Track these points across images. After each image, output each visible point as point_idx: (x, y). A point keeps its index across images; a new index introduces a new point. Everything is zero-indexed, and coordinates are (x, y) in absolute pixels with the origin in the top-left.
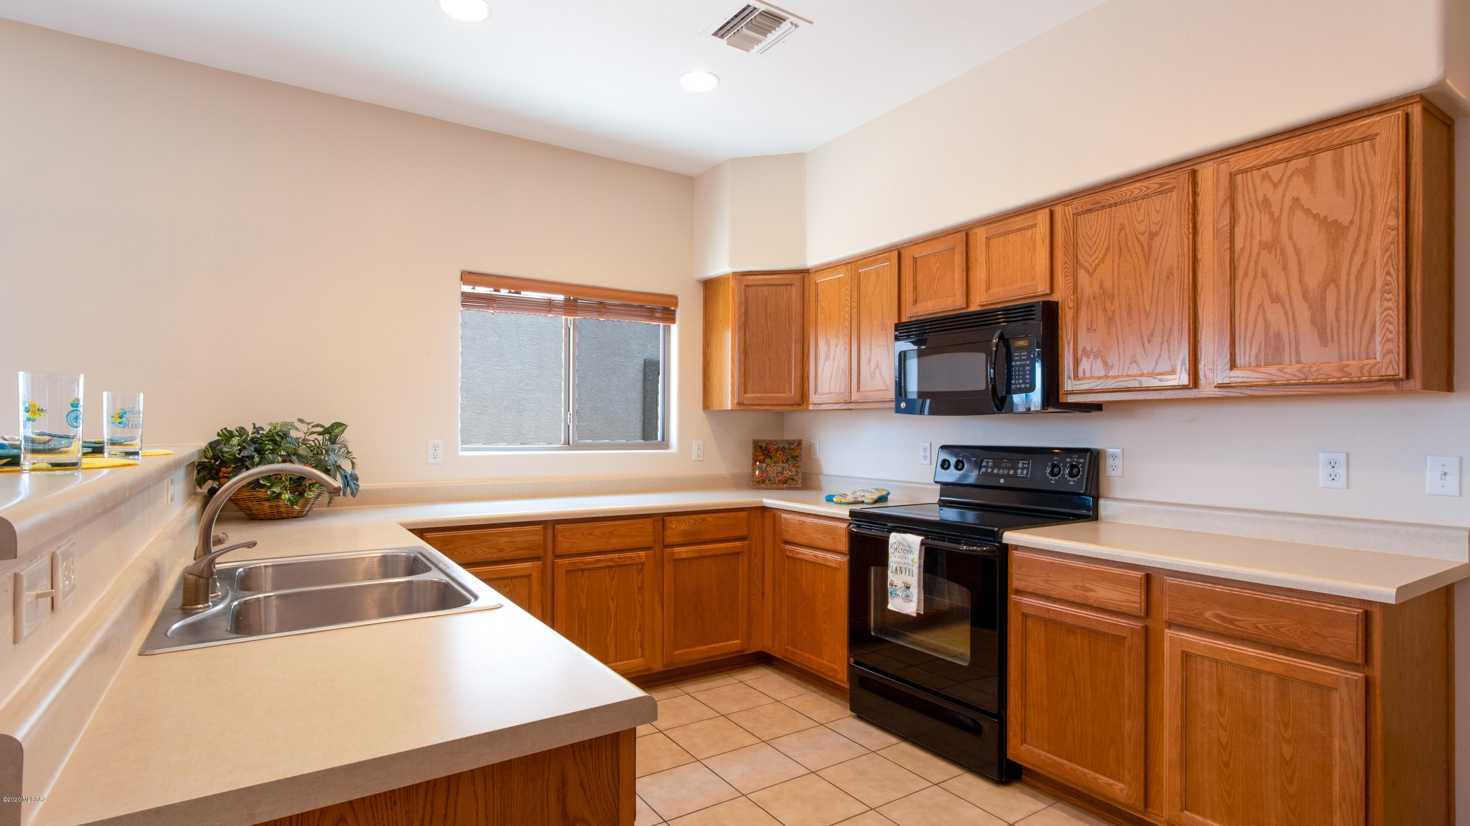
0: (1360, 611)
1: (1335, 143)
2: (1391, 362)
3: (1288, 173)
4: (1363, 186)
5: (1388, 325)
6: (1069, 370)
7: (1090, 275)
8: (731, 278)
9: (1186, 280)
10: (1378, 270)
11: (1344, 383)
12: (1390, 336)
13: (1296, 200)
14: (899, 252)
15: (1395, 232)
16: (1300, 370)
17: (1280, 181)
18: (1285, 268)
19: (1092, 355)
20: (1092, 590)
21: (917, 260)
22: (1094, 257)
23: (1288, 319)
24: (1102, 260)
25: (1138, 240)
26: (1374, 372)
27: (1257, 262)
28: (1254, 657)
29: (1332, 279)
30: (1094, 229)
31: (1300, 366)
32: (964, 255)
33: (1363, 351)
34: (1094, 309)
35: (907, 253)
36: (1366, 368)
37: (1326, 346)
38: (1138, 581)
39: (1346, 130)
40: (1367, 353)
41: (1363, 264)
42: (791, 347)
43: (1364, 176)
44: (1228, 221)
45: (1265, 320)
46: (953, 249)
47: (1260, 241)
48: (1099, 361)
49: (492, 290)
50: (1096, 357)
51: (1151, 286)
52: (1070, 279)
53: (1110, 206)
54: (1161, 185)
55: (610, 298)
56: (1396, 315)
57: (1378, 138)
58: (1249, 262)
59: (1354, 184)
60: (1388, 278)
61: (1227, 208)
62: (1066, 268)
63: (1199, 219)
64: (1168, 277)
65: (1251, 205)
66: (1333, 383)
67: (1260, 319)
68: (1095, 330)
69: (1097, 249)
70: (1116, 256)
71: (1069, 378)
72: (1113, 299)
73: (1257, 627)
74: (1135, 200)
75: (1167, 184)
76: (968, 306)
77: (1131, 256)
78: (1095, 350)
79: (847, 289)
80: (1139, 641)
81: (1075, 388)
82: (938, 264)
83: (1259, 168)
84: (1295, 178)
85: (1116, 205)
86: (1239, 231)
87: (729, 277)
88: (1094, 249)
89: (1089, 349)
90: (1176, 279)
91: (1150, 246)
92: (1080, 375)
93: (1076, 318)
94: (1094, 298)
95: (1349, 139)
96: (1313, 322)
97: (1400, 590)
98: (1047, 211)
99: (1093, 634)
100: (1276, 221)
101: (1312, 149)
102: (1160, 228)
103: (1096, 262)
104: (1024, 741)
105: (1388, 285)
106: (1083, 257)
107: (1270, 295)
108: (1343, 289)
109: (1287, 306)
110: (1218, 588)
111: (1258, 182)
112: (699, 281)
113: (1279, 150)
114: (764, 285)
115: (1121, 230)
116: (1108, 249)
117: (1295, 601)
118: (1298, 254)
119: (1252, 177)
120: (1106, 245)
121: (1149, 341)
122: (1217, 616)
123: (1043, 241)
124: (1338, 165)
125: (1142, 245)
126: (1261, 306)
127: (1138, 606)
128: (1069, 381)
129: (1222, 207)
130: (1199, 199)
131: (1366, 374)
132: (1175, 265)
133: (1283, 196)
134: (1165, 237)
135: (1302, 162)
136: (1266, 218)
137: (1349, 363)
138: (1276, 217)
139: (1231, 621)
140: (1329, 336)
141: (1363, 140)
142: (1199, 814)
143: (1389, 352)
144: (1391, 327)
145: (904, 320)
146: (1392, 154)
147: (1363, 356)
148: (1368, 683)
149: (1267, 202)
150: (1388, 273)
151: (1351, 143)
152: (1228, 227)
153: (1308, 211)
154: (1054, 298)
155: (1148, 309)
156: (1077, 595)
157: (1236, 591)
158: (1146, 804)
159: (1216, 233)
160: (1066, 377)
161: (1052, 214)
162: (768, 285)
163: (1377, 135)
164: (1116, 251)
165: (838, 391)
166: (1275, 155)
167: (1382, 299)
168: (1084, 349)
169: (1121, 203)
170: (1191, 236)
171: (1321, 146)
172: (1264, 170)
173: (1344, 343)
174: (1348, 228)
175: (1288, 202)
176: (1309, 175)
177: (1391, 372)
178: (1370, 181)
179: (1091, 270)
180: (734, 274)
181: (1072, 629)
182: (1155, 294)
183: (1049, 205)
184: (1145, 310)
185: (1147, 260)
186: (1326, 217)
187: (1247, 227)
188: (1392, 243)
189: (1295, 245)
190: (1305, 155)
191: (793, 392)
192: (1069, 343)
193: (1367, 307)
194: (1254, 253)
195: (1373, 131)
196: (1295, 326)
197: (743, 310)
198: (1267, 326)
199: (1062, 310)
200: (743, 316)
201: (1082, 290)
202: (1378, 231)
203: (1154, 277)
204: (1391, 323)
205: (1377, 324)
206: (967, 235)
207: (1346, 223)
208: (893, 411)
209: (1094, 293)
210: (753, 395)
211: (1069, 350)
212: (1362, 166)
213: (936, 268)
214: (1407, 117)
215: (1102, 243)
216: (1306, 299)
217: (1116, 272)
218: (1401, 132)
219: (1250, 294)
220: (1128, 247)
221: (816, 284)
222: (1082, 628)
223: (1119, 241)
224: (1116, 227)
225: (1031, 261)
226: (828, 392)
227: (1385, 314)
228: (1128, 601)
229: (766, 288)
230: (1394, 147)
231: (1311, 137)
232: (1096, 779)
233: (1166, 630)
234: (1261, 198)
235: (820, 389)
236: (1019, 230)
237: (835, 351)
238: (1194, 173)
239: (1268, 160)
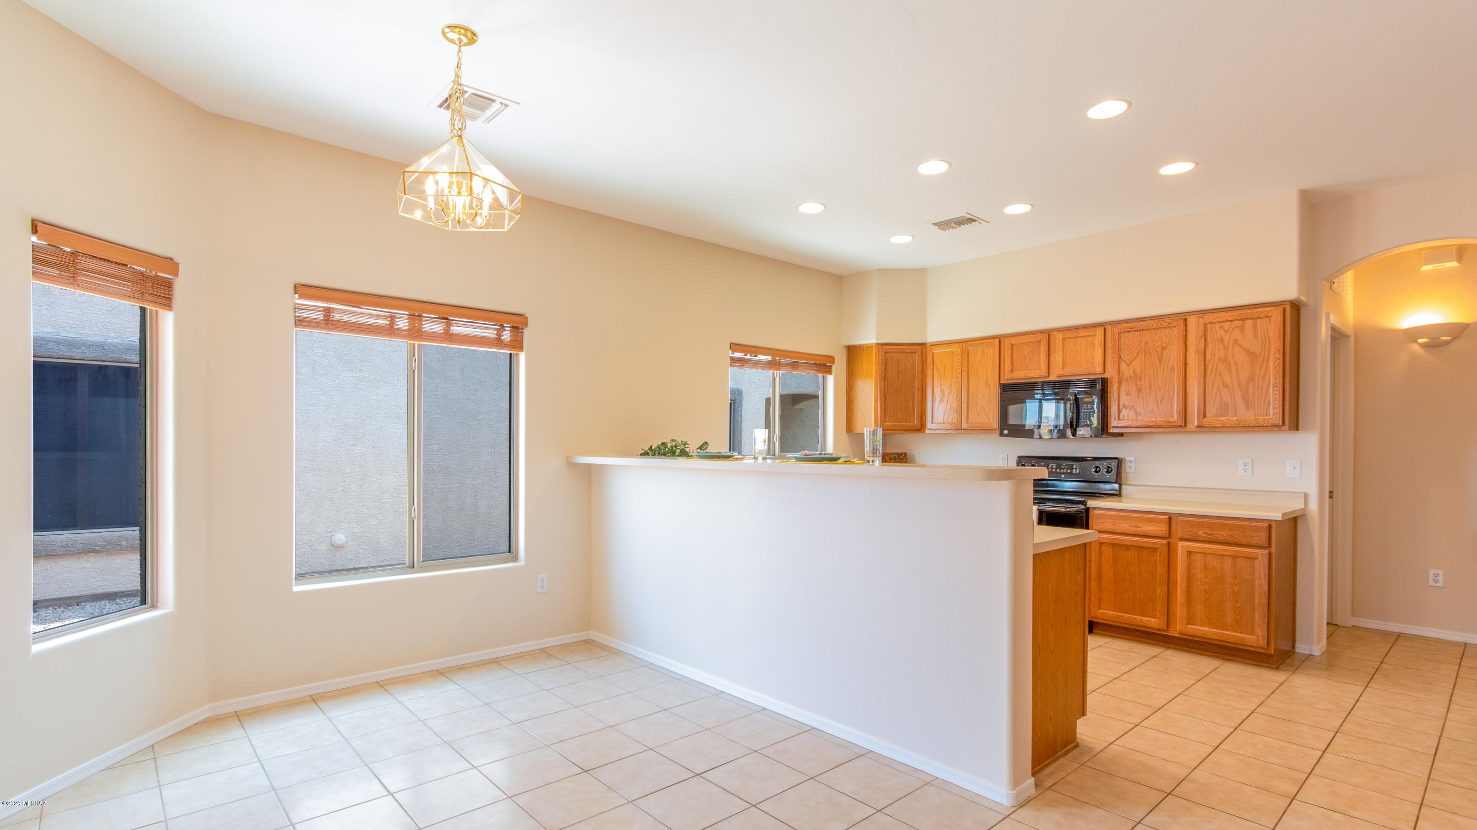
0: (1267, 524)
1: (1254, 316)
2: (1276, 418)
3: (1232, 327)
4: (1266, 338)
5: (1275, 401)
6: (1115, 415)
7: (1128, 365)
8: (874, 347)
9: (1181, 373)
10: (1271, 377)
11: (1256, 426)
12: (1276, 407)
13: (1236, 340)
14: (1000, 339)
15: (1279, 361)
16: (1237, 420)
17: (1228, 330)
18: (1230, 372)
19: (1128, 408)
20: (1140, 527)
21: (1015, 347)
22: (1130, 356)
23: (1231, 396)
24: (1135, 358)
25: (1155, 350)
26: (1270, 422)
27: (1217, 367)
28: (1221, 549)
29: (1251, 379)
30: (1130, 341)
31: (1236, 418)
32: (1048, 347)
33: (1265, 412)
34: (1130, 383)
35: (1006, 341)
36: (1266, 420)
37: (1249, 409)
38: (1165, 520)
39: (1259, 312)
40: (1266, 414)
41: (1265, 373)
42: (915, 393)
43: (1266, 334)
44: (1203, 346)
45: (1221, 396)
46: (1039, 342)
47: (1219, 358)
48: (1133, 411)
49: (743, 354)
50: (1130, 409)
51: (1162, 374)
52: (1116, 366)
53: (1140, 330)
54: (1169, 324)
55: (800, 359)
56: (1279, 397)
57: (1272, 317)
58: (1213, 367)
59: (1262, 336)
60: (1276, 381)
61: (1203, 340)
62: (1114, 360)
63: (1188, 343)
64: (1171, 371)
65: (1215, 340)
66: (1251, 426)
67: (1218, 395)
68: (1130, 395)
69: (1132, 352)
70: (1143, 357)
71: (1115, 419)
72: (1141, 379)
73: (1223, 536)
74: (1154, 329)
75: (1172, 324)
76: (1049, 376)
77: (1151, 358)
78: (1130, 405)
79: (959, 359)
80: (1165, 549)
81: (1119, 425)
82: (1028, 350)
83: (1219, 322)
84: (1235, 330)
85: (1143, 330)
86: (1208, 352)
87: (872, 346)
88: (1130, 352)
89: (1126, 404)
90: (1176, 372)
91: (1162, 354)
92: (1121, 418)
93: (1119, 388)
94: (1130, 378)
95: (1260, 316)
96: (1243, 398)
97: (1283, 514)
98: (1103, 328)
99: (1141, 548)
100: (1226, 349)
101: (1243, 317)
102: (1168, 345)
103: (1132, 359)
104: (1100, 608)
105: (1276, 384)
106: (1124, 355)
107: (1223, 384)
108: (1256, 384)
109: (1231, 389)
110: (1205, 520)
111: (1218, 329)
112: (844, 346)
113: (1228, 315)
114: (897, 352)
115: (1146, 344)
116: (1138, 353)
117: (1240, 523)
118: (1236, 365)
119: (1215, 326)
120: (1137, 351)
121: (1161, 402)
122: (1205, 533)
123: (1100, 344)
124: (1255, 326)
125: (1157, 352)
126: (1219, 388)
127: (1164, 532)
128: (1115, 421)
129: (1200, 339)
130: (1188, 333)
131: (1266, 423)
132: (1176, 365)
133: (1230, 338)
134: (1170, 351)
135: (1239, 323)
136: (1221, 347)
137: (1259, 417)
138: (1227, 346)
139: (1211, 535)
140: (1250, 404)
141: (1267, 317)
142: (1194, 625)
143: (1276, 413)
144: (1277, 403)
145: (1002, 382)
146: (1278, 326)
147: (1265, 415)
148: (1270, 554)
149: (1222, 340)
150: (1276, 378)
151: (1261, 318)
152: (1203, 349)
153: (1241, 346)
154: (1105, 376)
155: (1161, 385)
156: (1132, 530)
157: (1214, 521)
158: (1168, 627)
159: (1197, 351)
160: (1113, 419)
161: (1105, 329)
162: (900, 352)
163: (1271, 316)
164: (1143, 354)
165: (950, 421)
166: (1227, 317)
167: (1274, 390)
168: (1124, 405)
169: (1146, 330)
170: (1184, 351)
171: (1247, 317)
172: (1221, 324)
173: (1256, 408)
174: (1258, 356)
175: (1232, 341)
176: (1242, 329)
177: (1276, 422)
178: (1269, 337)
179: (1128, 363)
180: (877, 344)
181: (1128, 547)
182: (1164, 379)
183: (1104, 325)
184: (1159, 387)
185: (1160, 362)
186: (1249, 350)
187: (1212, 350)
188: (1278, 365)
189: (1235, 361)
190: (1240, 320)
191: (916, 421)
192: (1115, 401)
193: (1267, 393)
194: (1215, 364)
195: (1270, 314)
196: (1235, 399)
197: (883, 368)
198: (1221, 398)
199: (1111, 383)
200: (884, 373)
201: (1123, 372)
202: (1272, 358)
203: (1164, 370)
204: (1277, 401)
205: (1271, 401)
206: (1049, 334)
207: (1258, 354)
208: (998, 434)
209: (1130, 375)
210: (890, 423)
211: (1115, 405)
212: (1265, 329)
213: (1027, 352)
214: (1284, 310)
215: (1135, 349)
216: (1239, 386)
217: (1143, 366)
218: (1282, 317)
219: (1213, 382)
220: (1149, 353)
221: (933, 353)
222: (1135, 546)
223: (1145, 350)
224: (1143, 342)
225: (1092, 354)
226: (943, 422)
227: (1274, 396)
228: (1160, 530)
229: (898, 354)
230: (1279, 323)
231: (1243, 312)
232: (1141, 619)
233: (1179, 542)
234: (1219, 337)
235: (935, 420)
236: (1084, 336)
237: (948, 397)
238: (1185, 320)
239: (1223, 320)
